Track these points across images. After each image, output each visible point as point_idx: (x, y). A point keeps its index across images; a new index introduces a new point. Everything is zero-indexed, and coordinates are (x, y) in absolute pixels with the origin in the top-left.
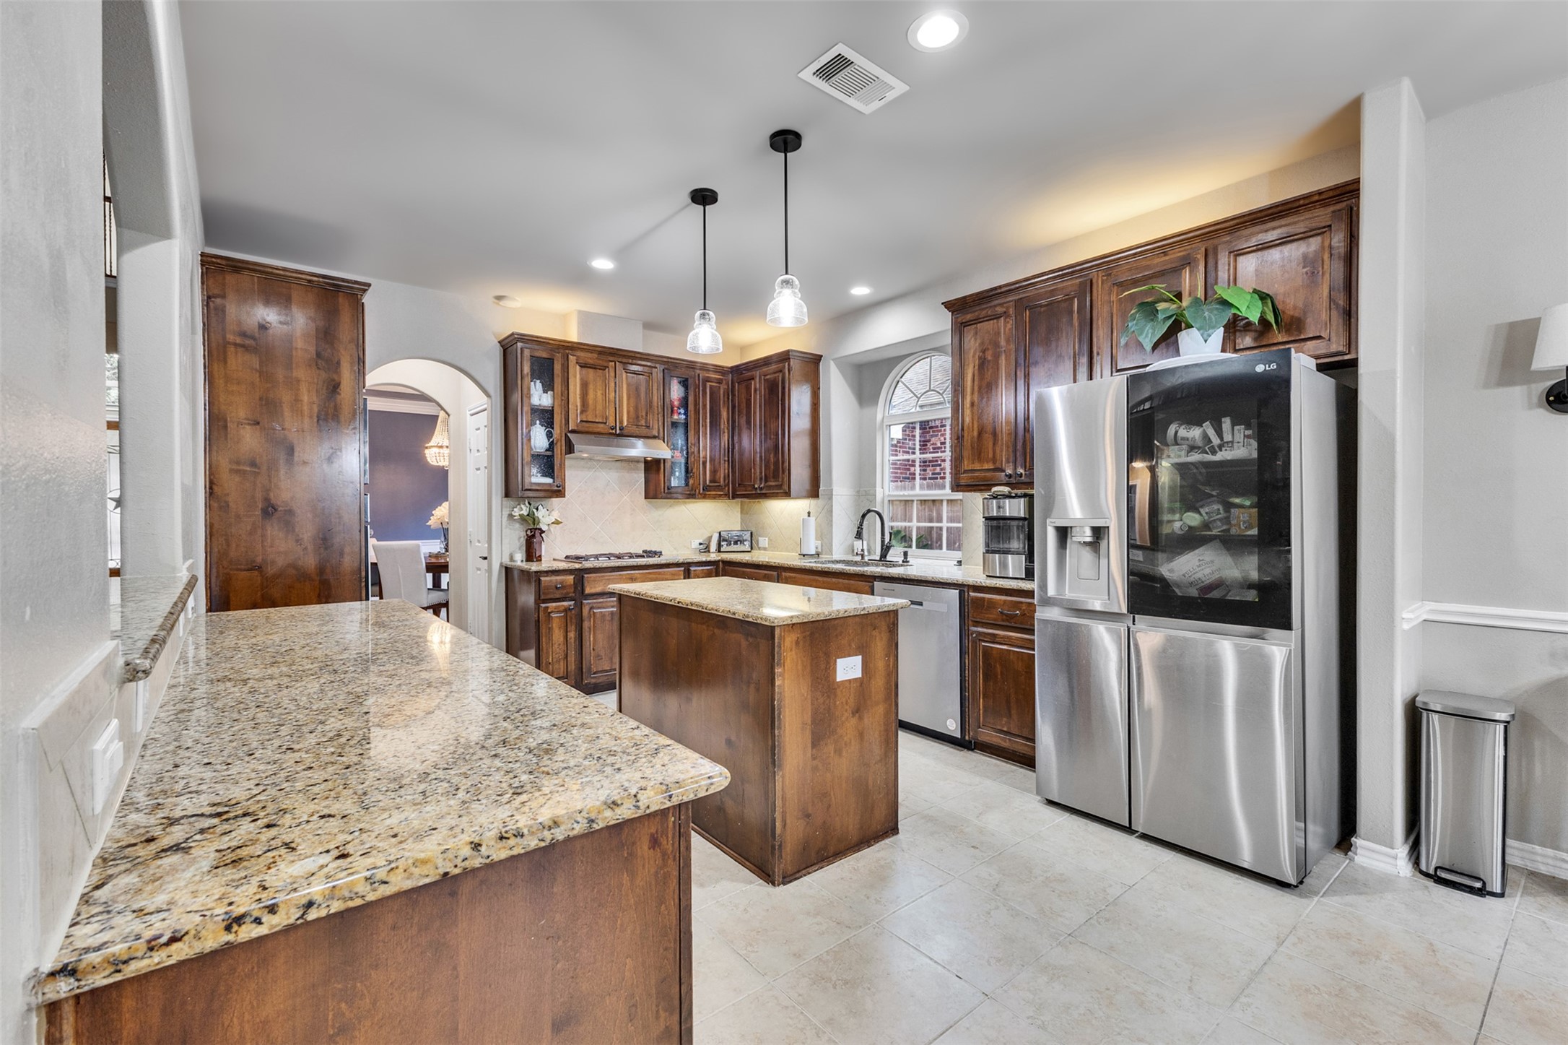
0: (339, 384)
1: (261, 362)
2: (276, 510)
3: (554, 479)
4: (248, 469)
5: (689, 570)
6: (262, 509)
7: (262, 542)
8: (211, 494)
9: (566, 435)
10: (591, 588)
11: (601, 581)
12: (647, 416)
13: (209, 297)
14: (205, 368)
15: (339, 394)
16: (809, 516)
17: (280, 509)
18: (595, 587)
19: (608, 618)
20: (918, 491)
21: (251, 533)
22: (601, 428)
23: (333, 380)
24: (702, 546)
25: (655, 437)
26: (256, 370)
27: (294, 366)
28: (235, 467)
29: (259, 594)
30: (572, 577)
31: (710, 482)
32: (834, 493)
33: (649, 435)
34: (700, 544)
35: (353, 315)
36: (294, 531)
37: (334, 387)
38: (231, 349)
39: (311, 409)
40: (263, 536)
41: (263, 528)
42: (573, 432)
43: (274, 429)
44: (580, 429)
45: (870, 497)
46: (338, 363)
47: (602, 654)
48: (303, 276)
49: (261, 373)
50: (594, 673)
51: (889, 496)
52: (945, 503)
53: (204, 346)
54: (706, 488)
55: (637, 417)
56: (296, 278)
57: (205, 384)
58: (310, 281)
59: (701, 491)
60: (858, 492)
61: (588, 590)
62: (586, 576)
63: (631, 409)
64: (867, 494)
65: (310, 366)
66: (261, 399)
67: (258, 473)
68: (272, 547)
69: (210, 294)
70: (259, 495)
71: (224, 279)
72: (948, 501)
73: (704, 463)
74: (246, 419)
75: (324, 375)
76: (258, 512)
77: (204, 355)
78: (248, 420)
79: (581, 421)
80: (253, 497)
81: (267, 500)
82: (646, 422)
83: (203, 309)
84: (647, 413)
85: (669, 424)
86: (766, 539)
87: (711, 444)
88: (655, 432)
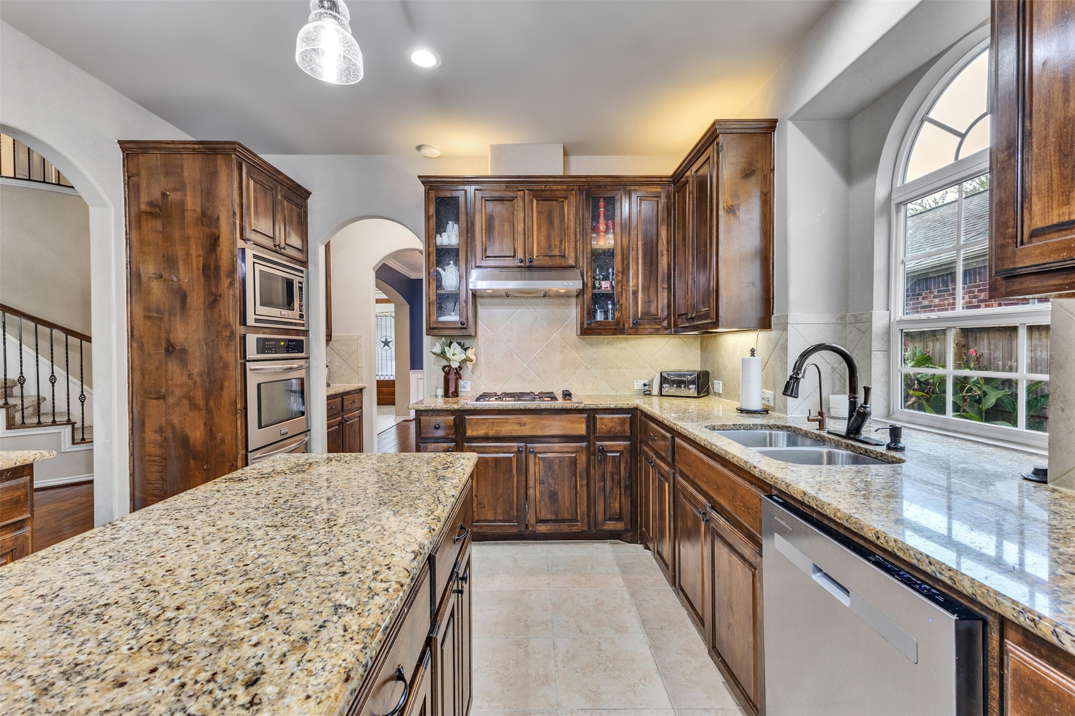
0: (219, 237)
1: (163, 225)
2: (174, 349)
3: (460, 316)
4: (156, 315)
5: (595, 418)
6: (165, 348)
7: (166, 376)
8: (132, 336)
9: (471, 272)
10: (473, 430)
11: (484, 424)
12: (561, 244)
13: (129, 177)
14: (126, 235)
15: (219, 246)
16: (753, 354)
17: (177, 348)
18: (477, 430)
19: (492, 464)
20: (959, 310)
21: (158, 369)
22: (508, 261)
23: (214, 234)
24: (646, 387)
25: (572, 267)
26: (160, 232)
27: (186, 225)
28: (147, 314)
29: (164, 418)
30: (452, 418)
31: (643, 314)
32: (790, 321)
33: (563, 265)
34: (645, 385)
35: (229, 174)
36: (187, 367)
37: (215, 240)
38: (144, 217)
39: (198, 261)
40: (166, 371)
41: (166, 365)
42: (478, 268)
43: (173, 281)
45: (862, 326)
46: (218, 218)
47: (485, 501)
48: (188, 146)
49: (163, 233)
50: (477, 522)
51: (901, 322)
52: (1023, 334)
53: (126, 217)
54: (637, 322)
55: (550, 247)
56: (183, 148)
57: (126, 248)
58: (194, 149)
59: (633, 325)
60: (843, 318)
61: (469, 433)
62: (467, 417)
63: (543, 239)
64: (857, 320)
65: (197, 224)
66: (163, 256)
67: (162, 318)
68: (172, 380)
69: (130, 174)
70: (163, 336)
71: (138, 160)
72: (1031, 329)
73: (635, 293)
74: (154, 274)
75: (207, 230)
76: (163, 351)
77: (126, 225)
78: (156, 274)
79: (487, 256)
80: (159, 338)
81: (168, 341)
82: (560, 251)
83: (124, 187)
84: (561, 241)
85: (589, 250)
86: (721, 382)
87: (644, 270)
88: (571, 262)
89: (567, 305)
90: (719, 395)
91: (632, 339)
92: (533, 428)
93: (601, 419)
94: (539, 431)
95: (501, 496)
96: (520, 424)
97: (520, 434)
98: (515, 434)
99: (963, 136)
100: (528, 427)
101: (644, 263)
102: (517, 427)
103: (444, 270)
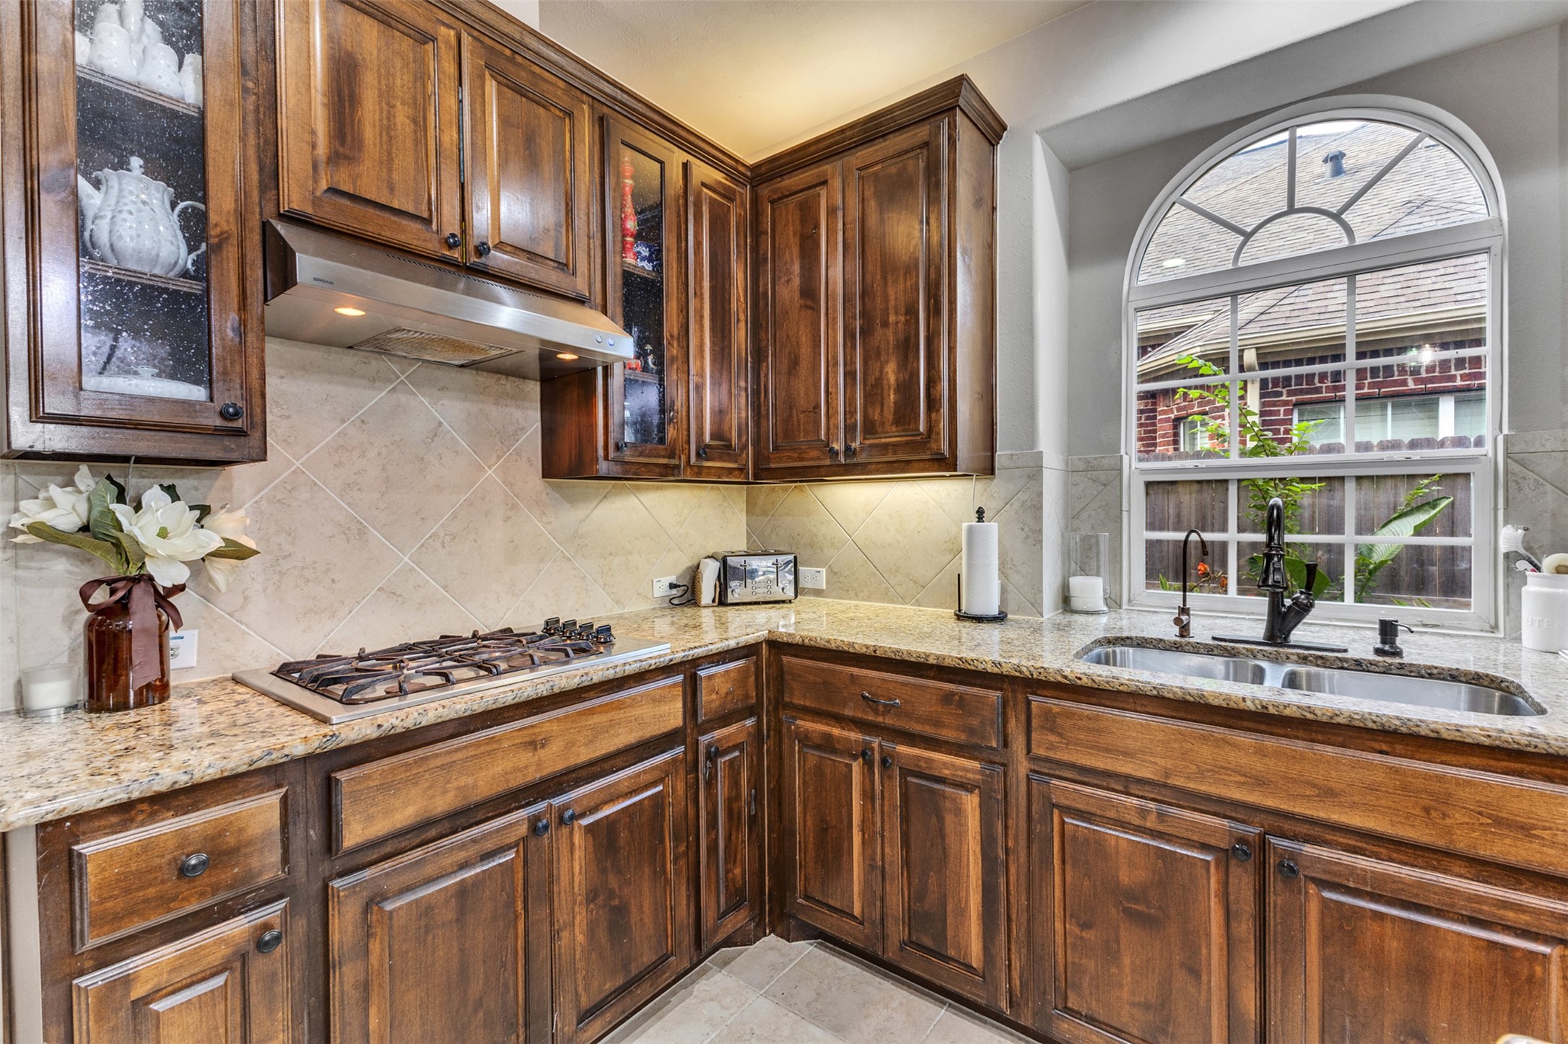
3: (210, 385)
5: (695, 678)
9: (265, 226)
12: (558, 231)
16: (980, 519)
22: (410, 234)
24: (674, 591)
25: (580, 301)
31: (713, 437)
32: (1045, 463)
33: (564, 290)
34: (672, 586)
42: (293, 219)
44: (328, 214)
51: (1149, 471)
54: (703, 452)
59: (693, 460)
60: (1067, 462)
61: (353, 835)
62: (343, 776)
64: (1090, 466)
73: (699, 389)
79: (333, 191)
82: (557, 249)
85: (619, 271)
86: (824, 570)
87: (713, 343)
88: (580, 285)
89: (518, 398)
90: (818, 593)
91: (647, 489)
92: (569, 746)
93: (710, 677)
94: (583, 750)
95: (479, 1004)
96: (533, 745)
97: (533, 775)
98: (517, 781)
99: (1248, 236)
100: (555, 747)
101: (713, 329)
102: (526, 757)
103: (97, 184)
